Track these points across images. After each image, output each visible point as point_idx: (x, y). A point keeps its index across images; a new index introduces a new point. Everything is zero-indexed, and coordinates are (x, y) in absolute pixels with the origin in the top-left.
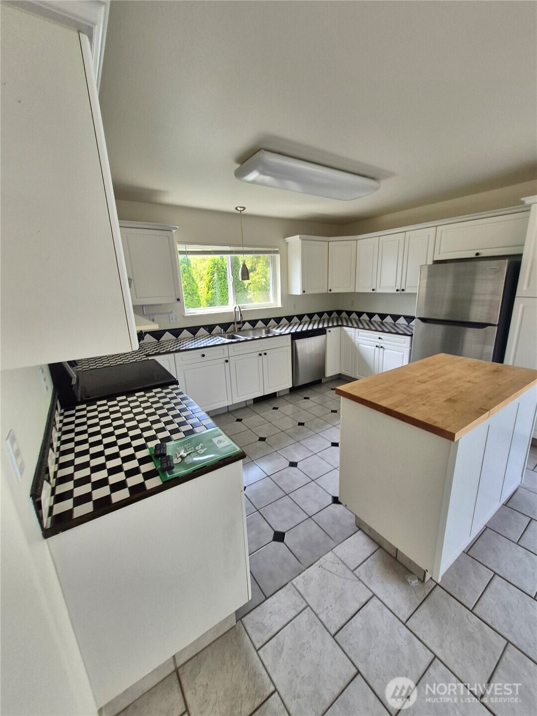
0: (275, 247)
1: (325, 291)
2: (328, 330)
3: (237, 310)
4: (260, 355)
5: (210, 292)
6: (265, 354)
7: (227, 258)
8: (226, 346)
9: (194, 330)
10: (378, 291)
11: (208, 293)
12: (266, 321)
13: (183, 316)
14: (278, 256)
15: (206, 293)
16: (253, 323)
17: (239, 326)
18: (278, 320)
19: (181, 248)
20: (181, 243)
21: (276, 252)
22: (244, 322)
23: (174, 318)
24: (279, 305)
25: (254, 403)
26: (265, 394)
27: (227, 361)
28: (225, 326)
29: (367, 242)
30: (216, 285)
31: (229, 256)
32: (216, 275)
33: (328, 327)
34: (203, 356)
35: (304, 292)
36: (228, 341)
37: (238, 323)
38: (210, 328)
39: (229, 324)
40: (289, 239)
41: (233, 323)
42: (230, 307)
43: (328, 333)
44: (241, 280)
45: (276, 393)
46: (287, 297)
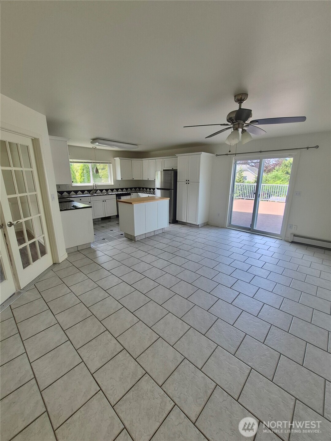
0: (110, 161)
1: (131, 179)
2: (131, 194)
3: (94, 185)
4: (103, 201)
5: (82, 178)
6: (105, 201)
7: (90, 165)
8: (90, 197)
9: (76, 192)
10: (149, 179)
11: (81, 178)
12: (107, 190)
13: (72, 186)
14: (111, 164)
15: (80, 178)
16: (101, 190)
17: (95, 191)
18: (112, 190)
19: (71, 160)
20: (71, 158)
21: (111, 163)
22: (97, 190)
23: (68, 187)
24: (113, 184)
25: (101, 220)
26: (106, 216)
27: (90, 202)
28: (89, 191)
29: (146, 162)
30: (85, 175)
31: (91, 164)
32: (85, 171)
33: (132, 193)
34: (81, 200)
35: (122, 179)
36: (90, 195)
37: (95, 190)
38: (83, 192)
39: (91, 190)
40: (115, 158)
41: (93, 190)
42: (91, 184)
43: (131, 195)
44: (95, 173)
45: (110, 216)
46: (116, 181)
